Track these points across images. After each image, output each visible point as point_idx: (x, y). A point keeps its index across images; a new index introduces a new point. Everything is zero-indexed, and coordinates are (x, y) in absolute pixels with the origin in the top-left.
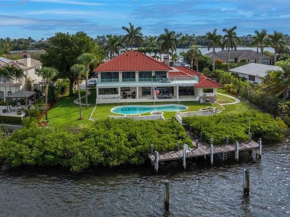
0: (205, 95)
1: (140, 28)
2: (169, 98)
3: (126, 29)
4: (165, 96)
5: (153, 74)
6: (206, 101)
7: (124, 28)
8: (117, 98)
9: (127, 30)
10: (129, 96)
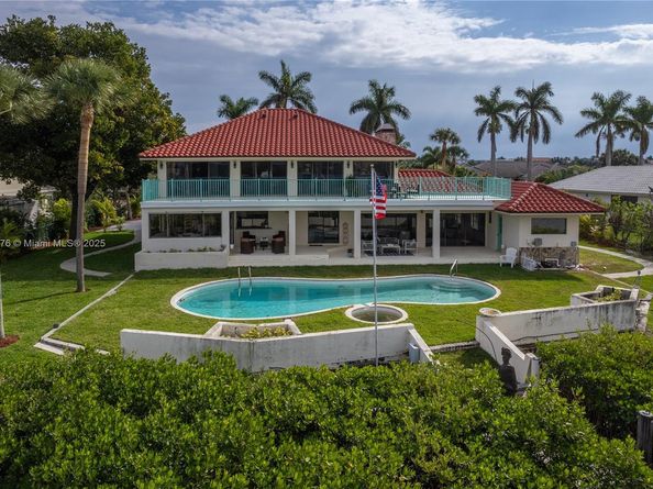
0: (537, 242)
1: (306, 77)
2: (403, 253)
3: (270, 77)
4: (390, 246)
5: (348, 172)
6: (545, 264)
7: (264, 76)
8: (218, 250)
9: (273, 82)
10: (264, 245)
